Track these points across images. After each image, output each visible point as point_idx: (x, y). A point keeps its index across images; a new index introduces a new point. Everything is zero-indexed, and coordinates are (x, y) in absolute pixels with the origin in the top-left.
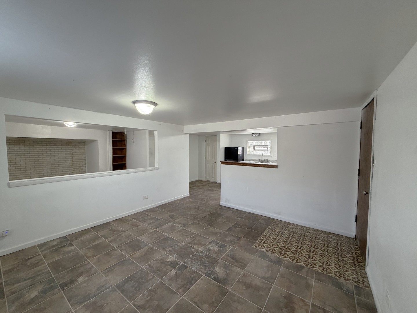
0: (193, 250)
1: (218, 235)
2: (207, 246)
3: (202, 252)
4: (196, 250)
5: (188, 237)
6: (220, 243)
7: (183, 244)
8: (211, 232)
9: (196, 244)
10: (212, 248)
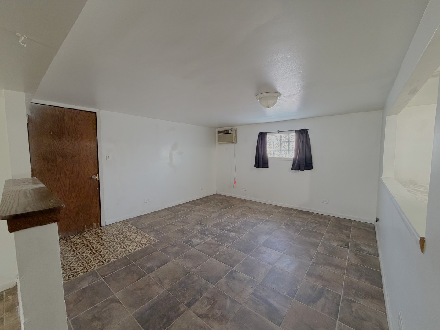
0: (216, 239)
1: (184, 255)
2: (202, 242)
3: (208, 237)
4: (213, 239)
5: (223, 252)
6: (188, 244)
7: (226, 244)
8: (192, 259)
9: (213, 244)
10: (198, 240)
